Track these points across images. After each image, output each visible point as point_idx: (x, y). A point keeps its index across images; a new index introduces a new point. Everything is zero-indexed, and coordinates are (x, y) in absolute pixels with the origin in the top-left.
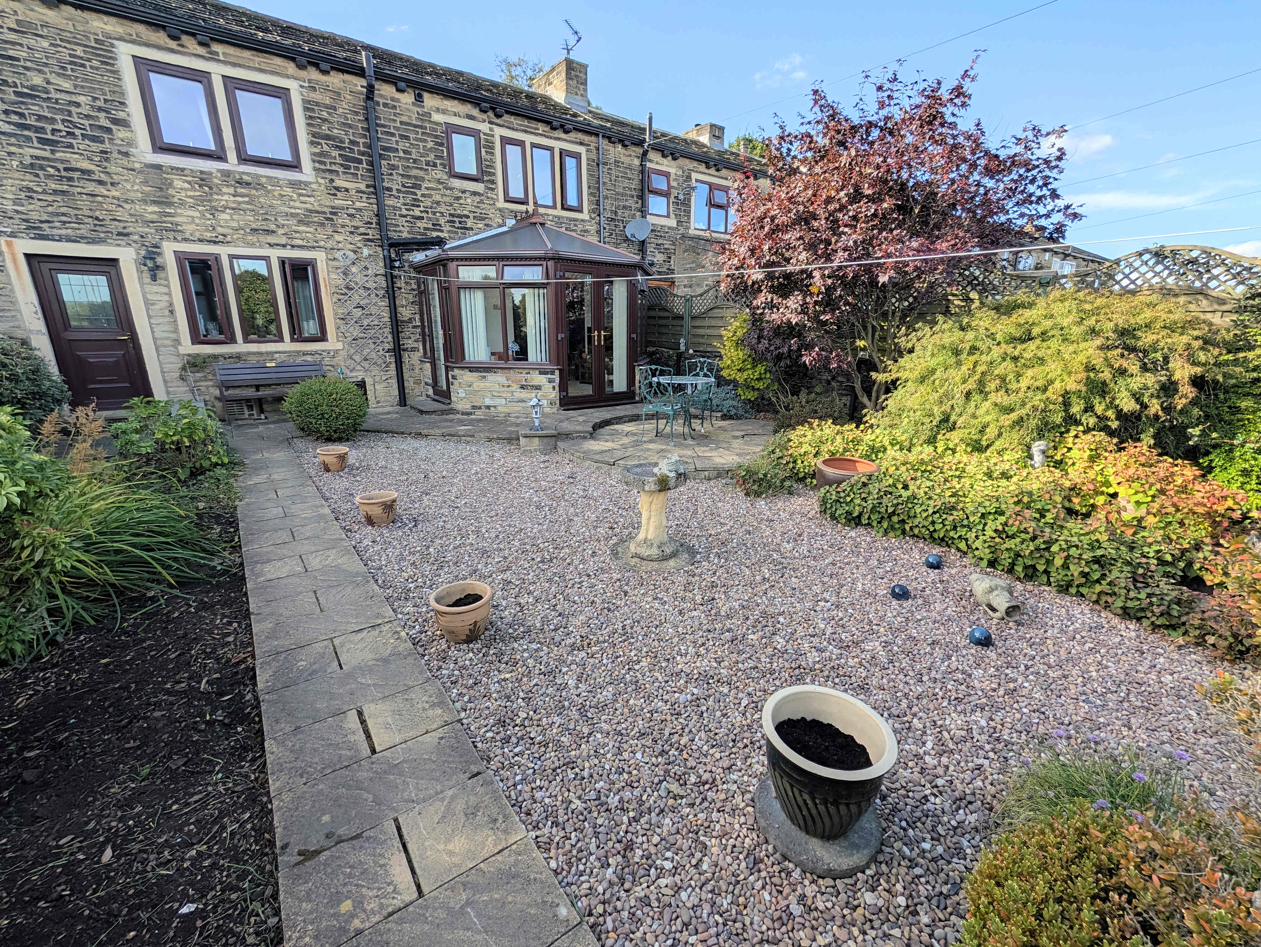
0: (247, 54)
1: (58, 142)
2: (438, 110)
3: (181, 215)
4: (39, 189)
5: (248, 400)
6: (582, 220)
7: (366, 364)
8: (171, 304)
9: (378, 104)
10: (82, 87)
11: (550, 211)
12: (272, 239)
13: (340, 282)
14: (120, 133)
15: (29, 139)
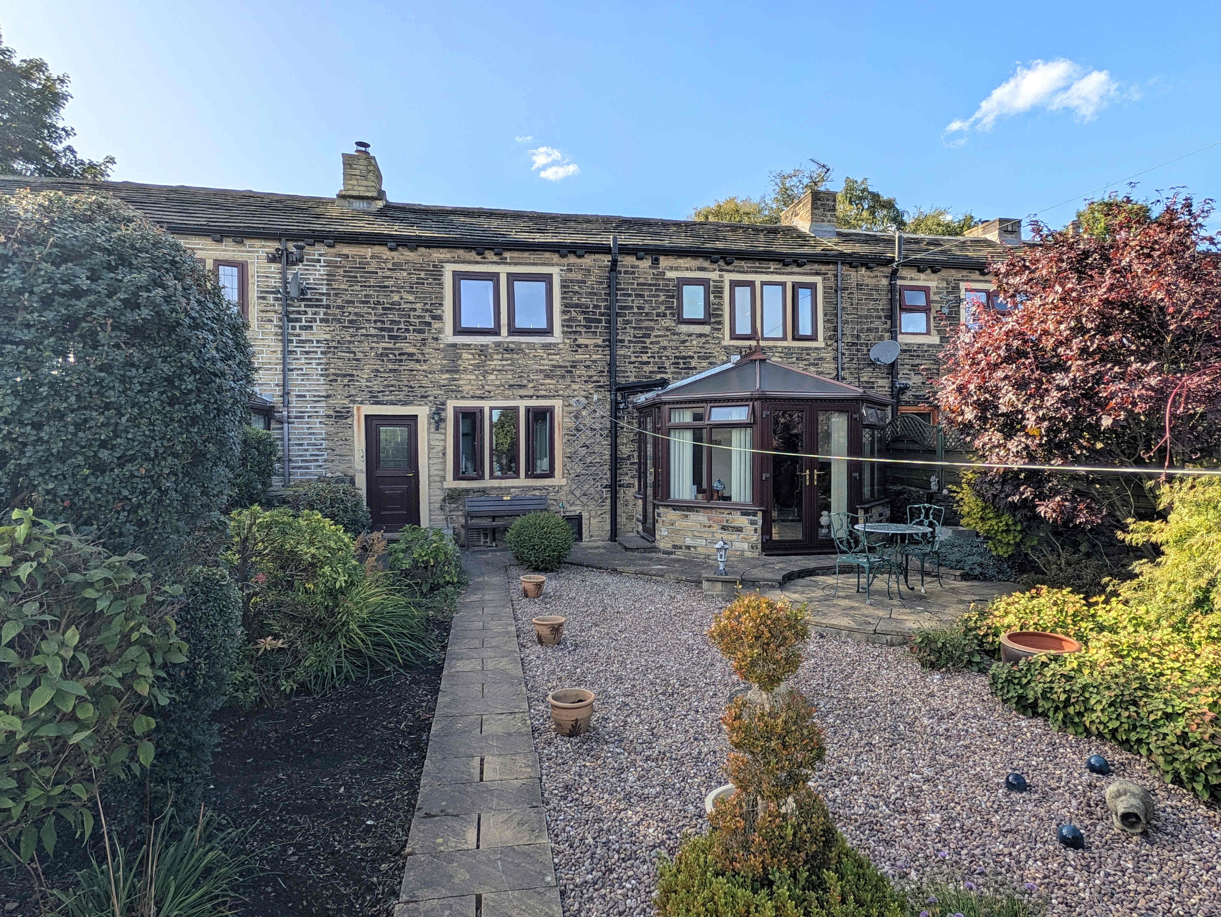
0: (526, 254)
1: (399, 337)
2: (671, 269)
3: (463, 379)
4: (382, 370)
5: (485, 529)
6: (816, 349)
7: (584, 499)
8: (445, 448)
9: (620, 272)
10: (420, 298)
11: (779, 343)
12: (523, 392)
13: (572, 425)
14: (436, 325)
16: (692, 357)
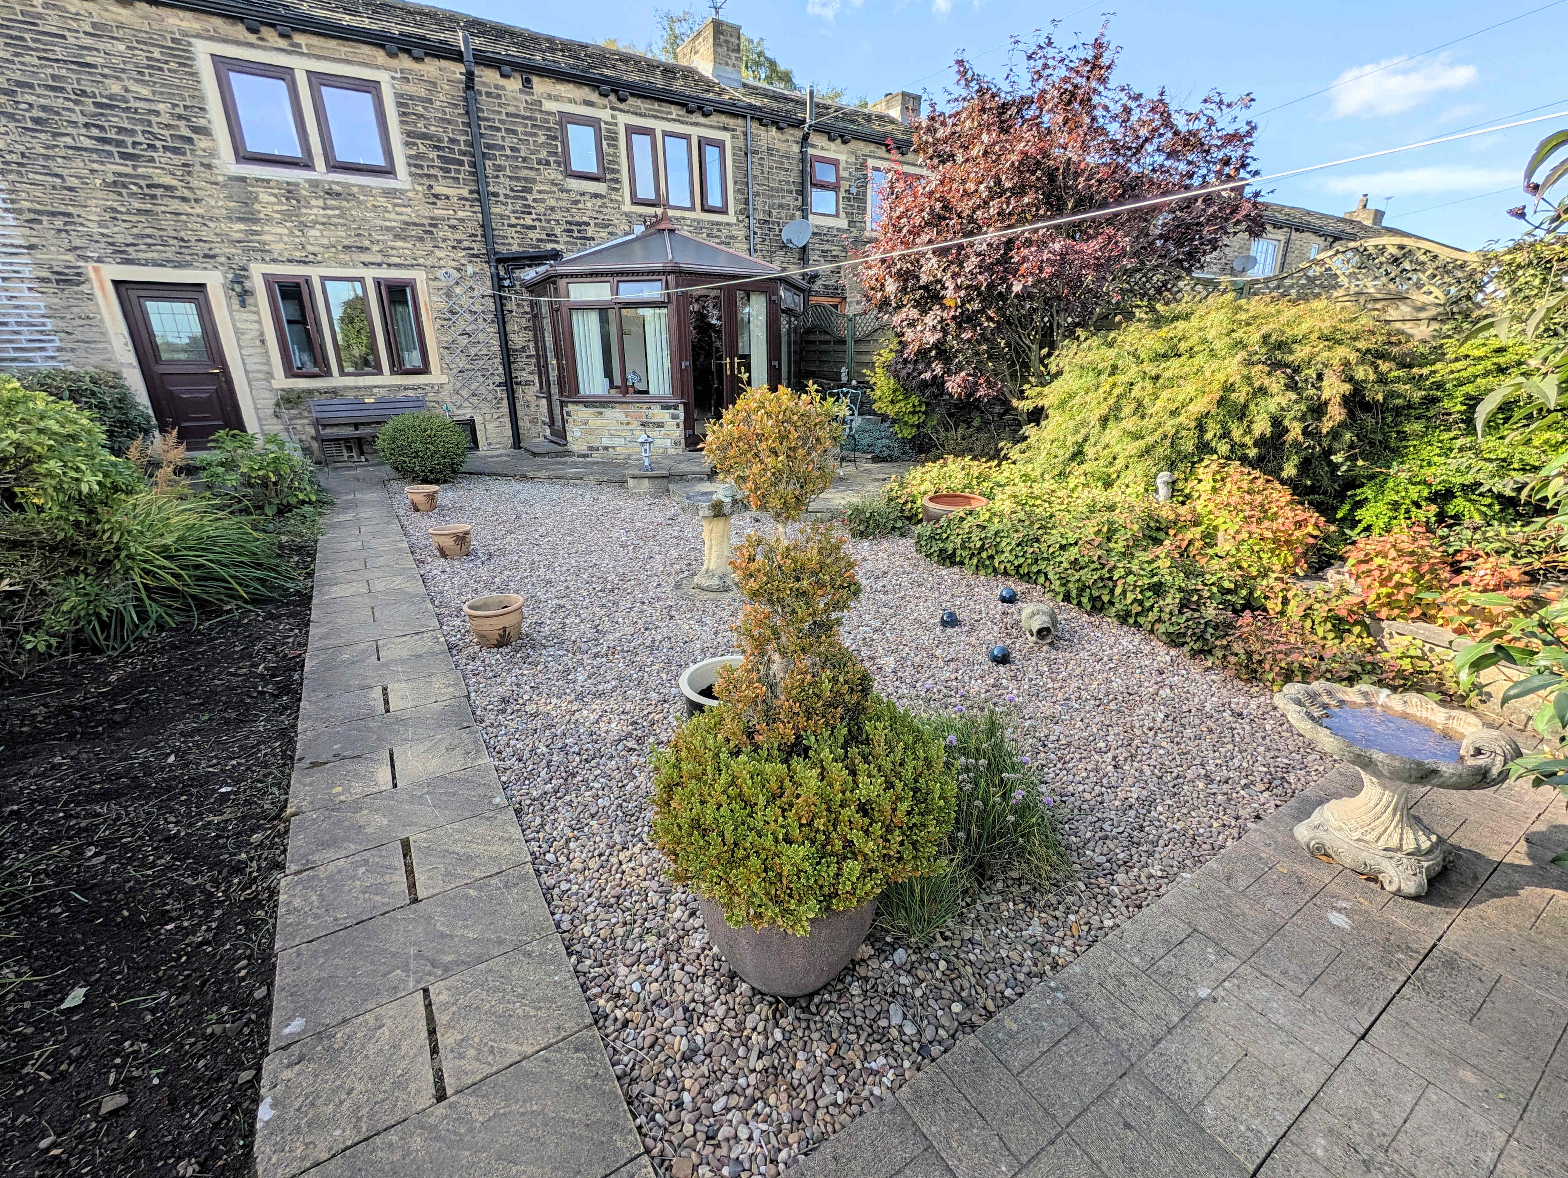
0: (332, 44)
1: (140, 156)
2: (549, 97)
3: (269, 233)
4: (123, 210)
5: (347, 440)
6: (728, 224)
7: (474, 400)
8: (263, 334)
9: (480, 93)
10: (161, 93)
11: (687, 214)
12: (366, 257)
13: (444, 306)
14: (202, 143)
15: (110, 154)
16: (588, 224)
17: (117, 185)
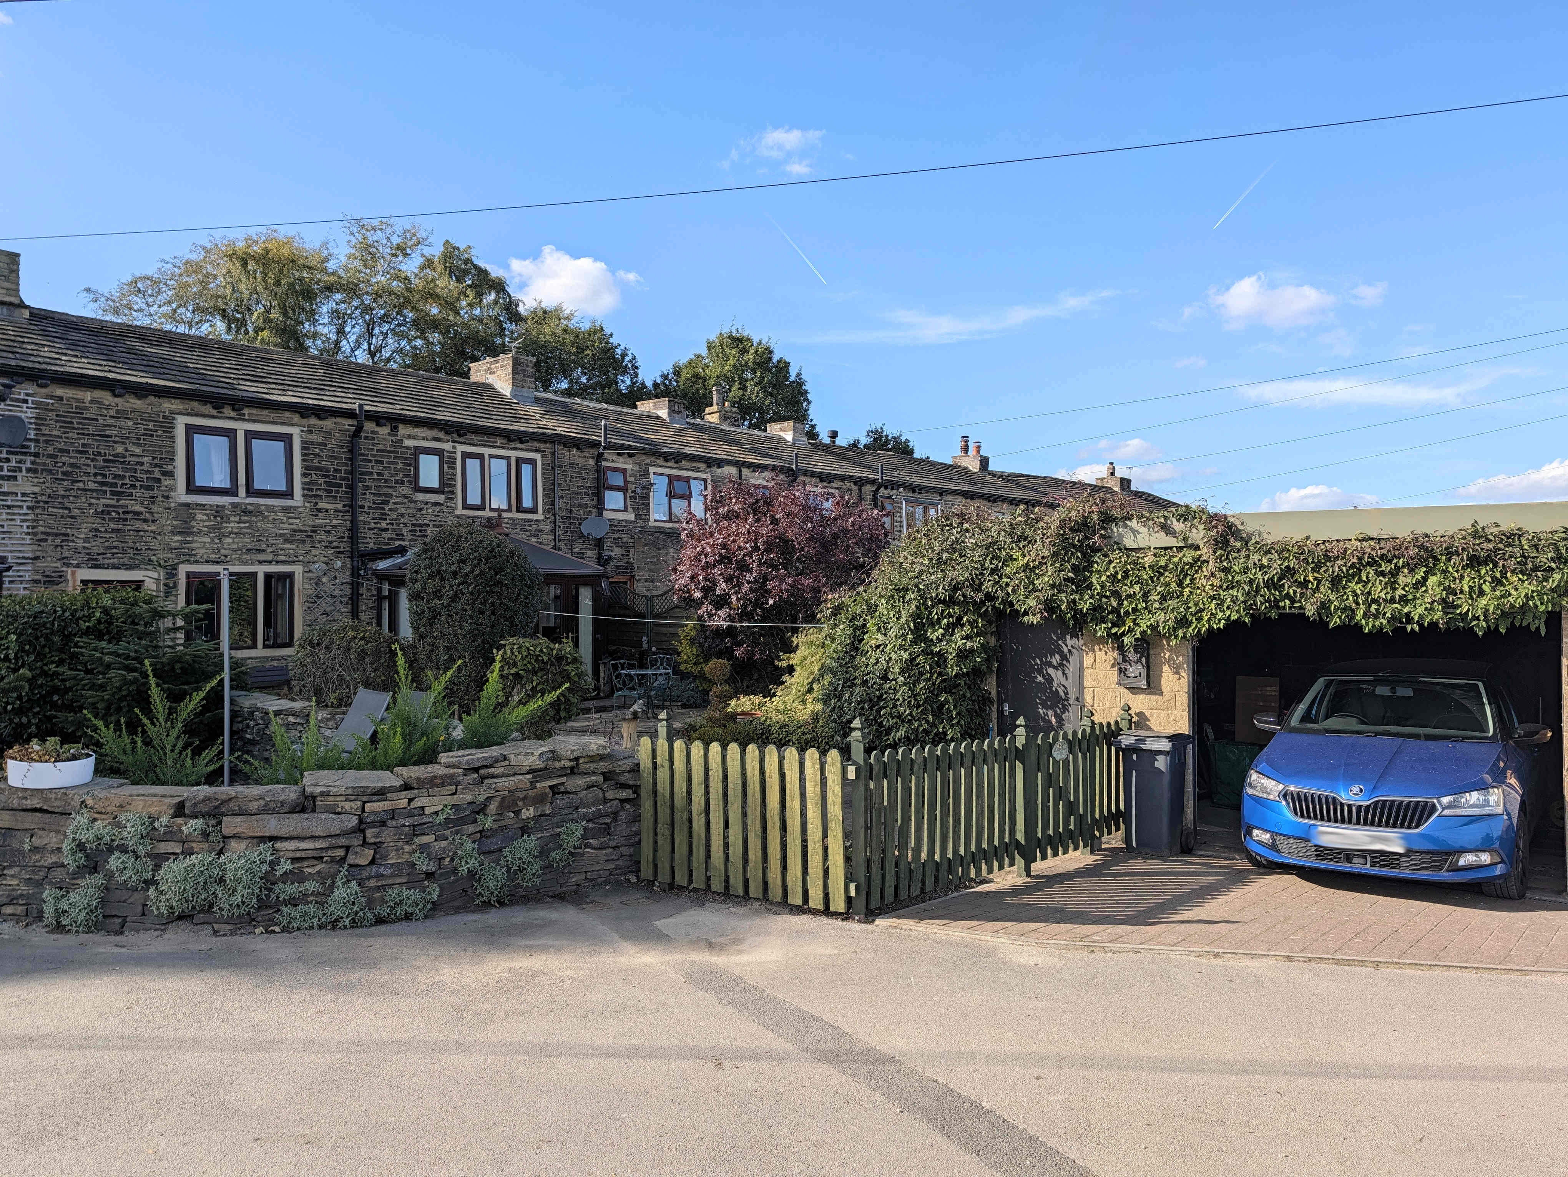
0: (266, 412)
1: (123, 492)
2: (409, 437)
3: (196, 542)
4: (103, 530)
6: (537, 521)
9: (362, 437)
10: (148, 451)
11: (505, 515)
12: (261, 557)
13: (312, 592)
14: (167, 482)
15: (105, 492)
16: (428, 525)
17: (103, 514)
